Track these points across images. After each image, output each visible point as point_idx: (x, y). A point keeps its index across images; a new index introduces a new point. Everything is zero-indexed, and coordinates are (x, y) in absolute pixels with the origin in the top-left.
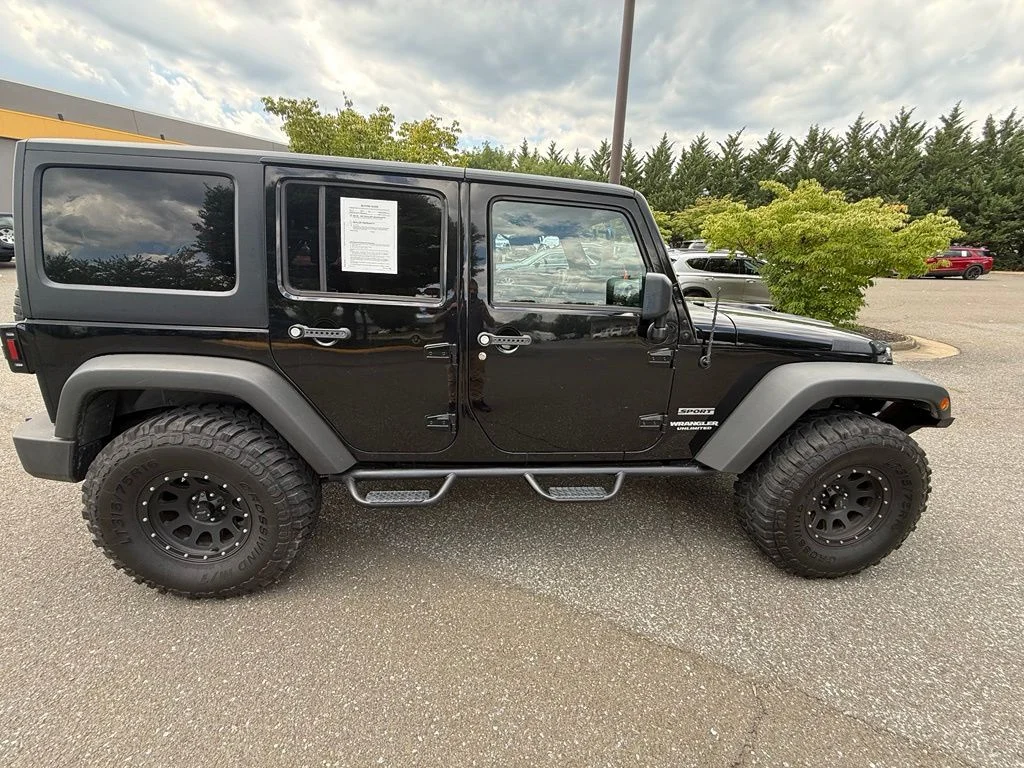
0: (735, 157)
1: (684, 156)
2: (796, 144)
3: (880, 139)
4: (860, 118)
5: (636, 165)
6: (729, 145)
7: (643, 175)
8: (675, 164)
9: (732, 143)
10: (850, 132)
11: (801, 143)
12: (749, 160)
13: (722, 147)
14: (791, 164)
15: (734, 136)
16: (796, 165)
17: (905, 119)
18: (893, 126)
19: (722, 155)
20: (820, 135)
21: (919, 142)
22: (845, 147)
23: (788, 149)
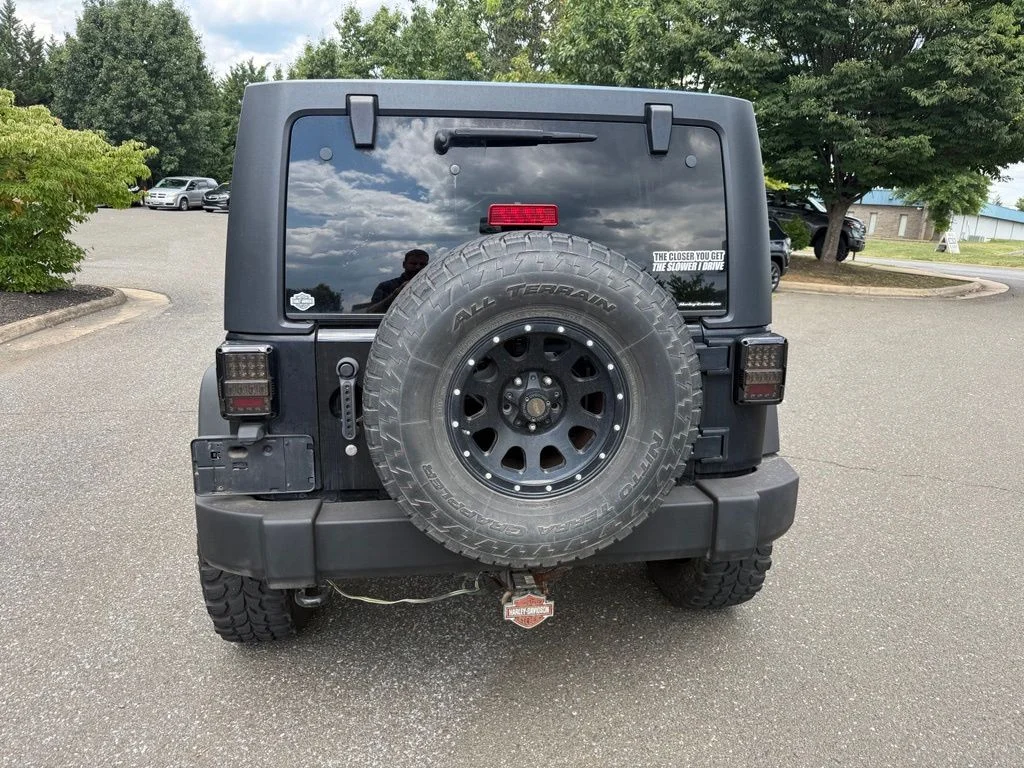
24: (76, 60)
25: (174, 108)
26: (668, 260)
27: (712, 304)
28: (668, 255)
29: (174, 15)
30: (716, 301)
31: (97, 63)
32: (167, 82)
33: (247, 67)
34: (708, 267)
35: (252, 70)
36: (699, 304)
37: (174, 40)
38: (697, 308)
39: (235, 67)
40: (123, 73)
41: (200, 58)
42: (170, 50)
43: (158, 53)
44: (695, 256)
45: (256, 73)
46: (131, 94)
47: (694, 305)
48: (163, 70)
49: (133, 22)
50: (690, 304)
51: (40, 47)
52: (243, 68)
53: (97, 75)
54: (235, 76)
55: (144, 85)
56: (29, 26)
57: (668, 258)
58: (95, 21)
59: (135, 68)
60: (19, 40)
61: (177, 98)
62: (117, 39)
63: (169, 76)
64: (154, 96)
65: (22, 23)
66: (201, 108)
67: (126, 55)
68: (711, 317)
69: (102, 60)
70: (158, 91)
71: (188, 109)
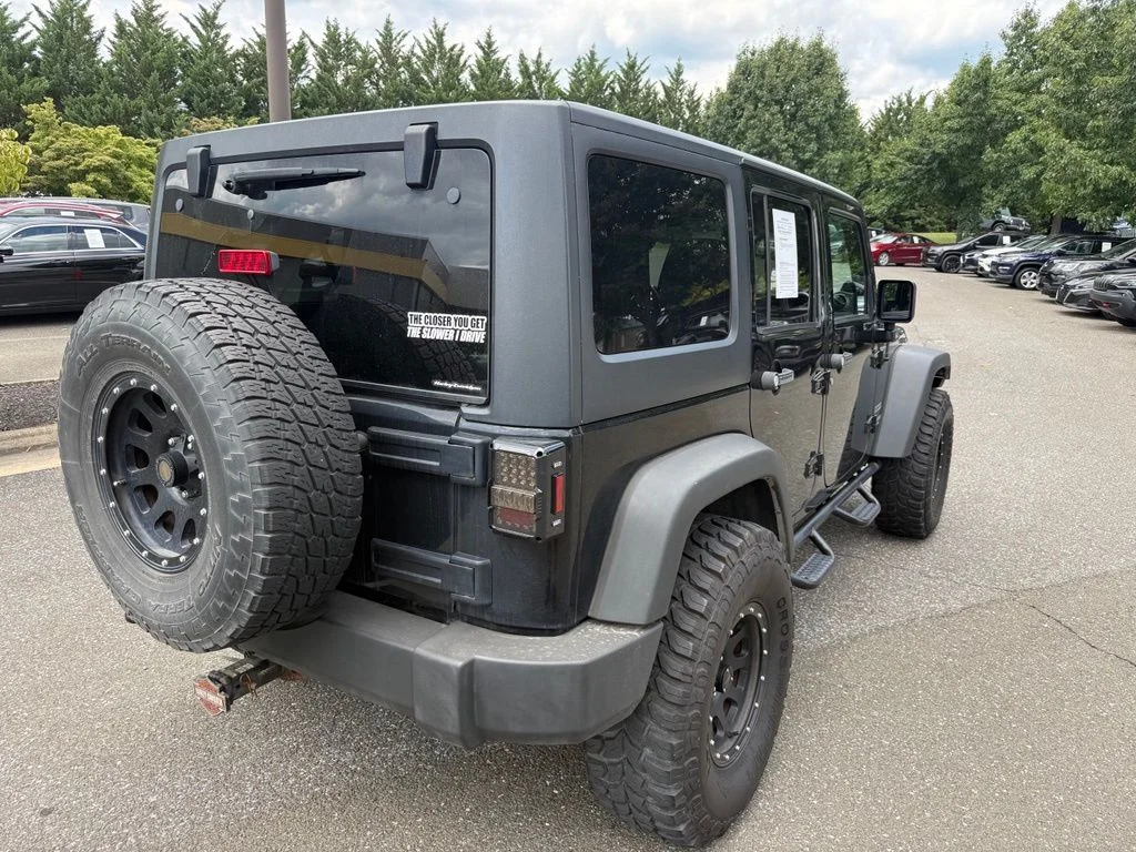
0: (221, 49)
1: (121, 27)
2: (312, 43)
3: (418, 57)
4: (388, 22)
5: (15, 28)
6: (205, 25)
7: (38, 52)
8: (104, 41)
9: (209, 21)
10: (380, 39)
11: (320, 44)
12: (246, 57)
13: (193, 26)
14: (313, 76)
15: (210, 10)
16: (319, 77)
17: (440, 36)
18: (428, 42)
19: (194, 41)
20: (343, 37)
21: (462, 71)
22: (379, 61)
23: (301, 47)
24: (720, 113)
25: (804, 151)
26: (423, 324)
27: (471, 388)
28: (423, 318)
29: (822, 53)
30: (476, 385)
31: (739, 112)
32: (801, 126)
33: (904, 99)
34: (467, 337)
35: (909, 101)
36: (456, 385)
37: (817, 81)
38: (454, 390)
39: (890, 101)
40: (760, 121)
41: (842, 96)
42: (811, 92)
43: (797, 96)
44: (453, 321)
45: (913, 104)
46: (765, 141)
47: (450, 386)
48: (799, 114)
49: (778, 68)
50: (446, 384)
51: (698, 105)
52: (899, 101)
53: (736, 126)
54: (889, 110)
55: (778, 130)
56: (692, 85)
57: (422, 321)
58: (744, 73)
59: (773, 115)
60: (683, 100)
61: (809, 141)
62: (761, 87)
63: (805, 118)
64: (786, 141)
65: (686, 84)
66: (833, 149)
67: (766, 103)
68: (470, 405)
69: (743, 109)
70: (791, 136)
71: (819, 153)
